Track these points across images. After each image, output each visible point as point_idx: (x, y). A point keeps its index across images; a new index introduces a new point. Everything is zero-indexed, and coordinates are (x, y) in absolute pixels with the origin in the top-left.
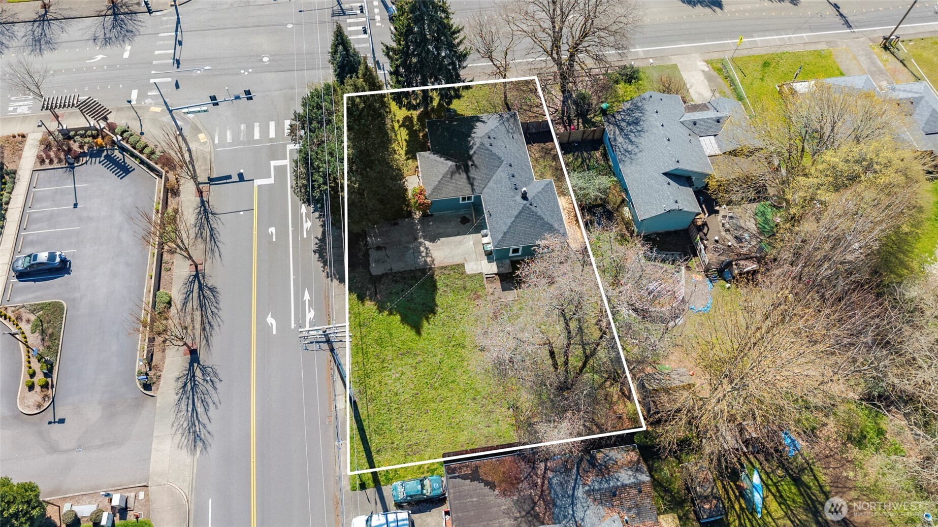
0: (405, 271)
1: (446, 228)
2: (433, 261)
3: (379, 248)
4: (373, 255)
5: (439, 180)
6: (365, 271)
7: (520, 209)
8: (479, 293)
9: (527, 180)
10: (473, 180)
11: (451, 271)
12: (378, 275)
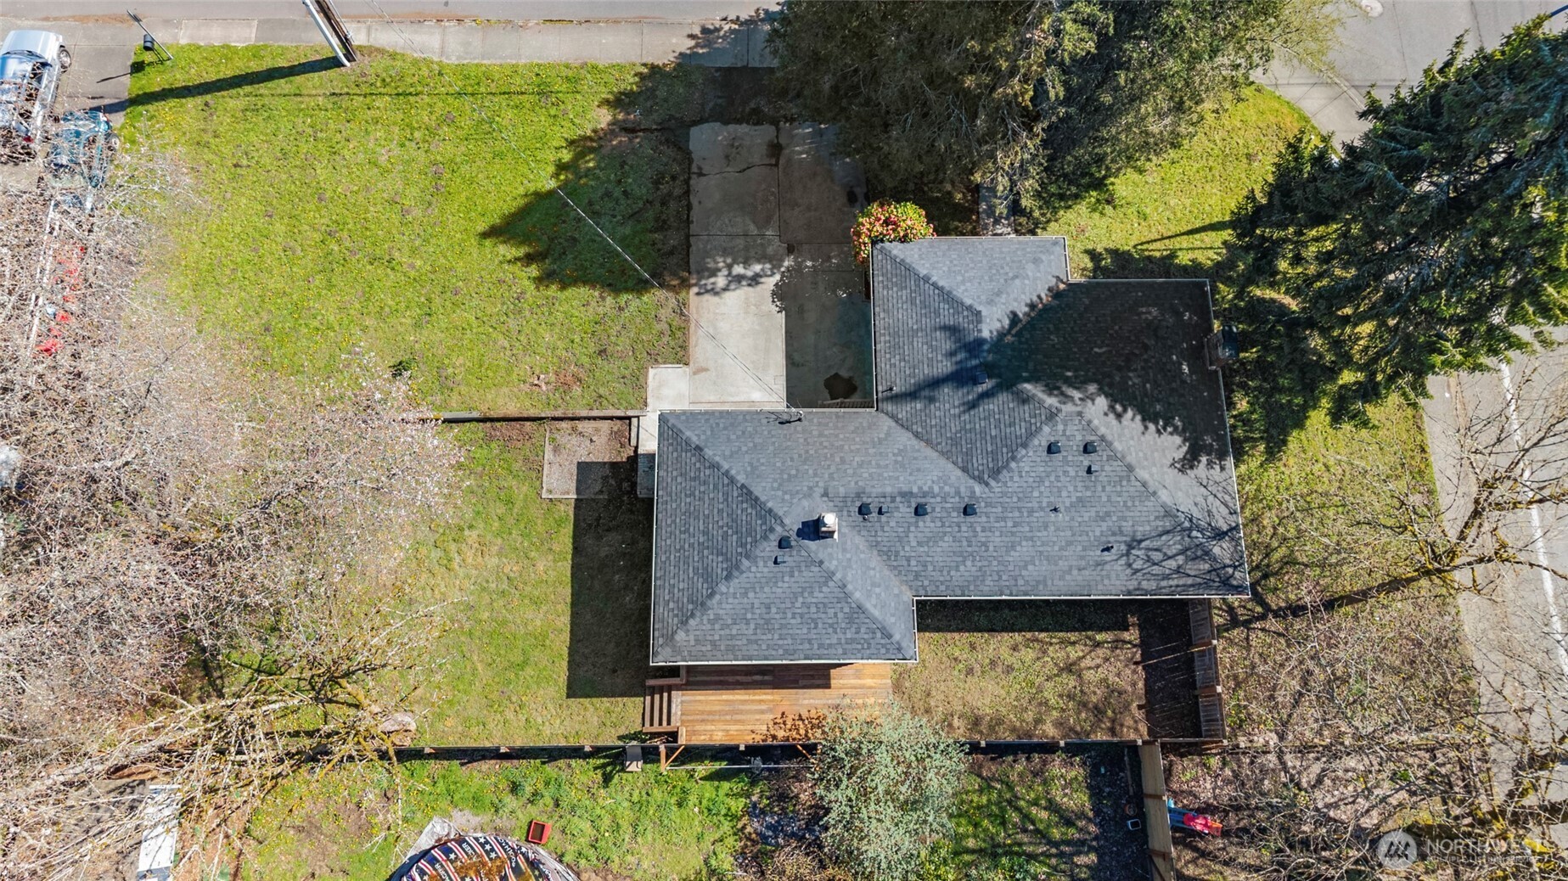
0: (689, 207)
1: (818, 332)
2: (714, 292)
3: (776, 149)
4: (756, 137)
5: (934, 279)
6: (707, 110)
7: (770, 505)
8: (577, 390)
9: (908, 560)
10: (926, 393)
11: (667, 326)
12: (688, 141)
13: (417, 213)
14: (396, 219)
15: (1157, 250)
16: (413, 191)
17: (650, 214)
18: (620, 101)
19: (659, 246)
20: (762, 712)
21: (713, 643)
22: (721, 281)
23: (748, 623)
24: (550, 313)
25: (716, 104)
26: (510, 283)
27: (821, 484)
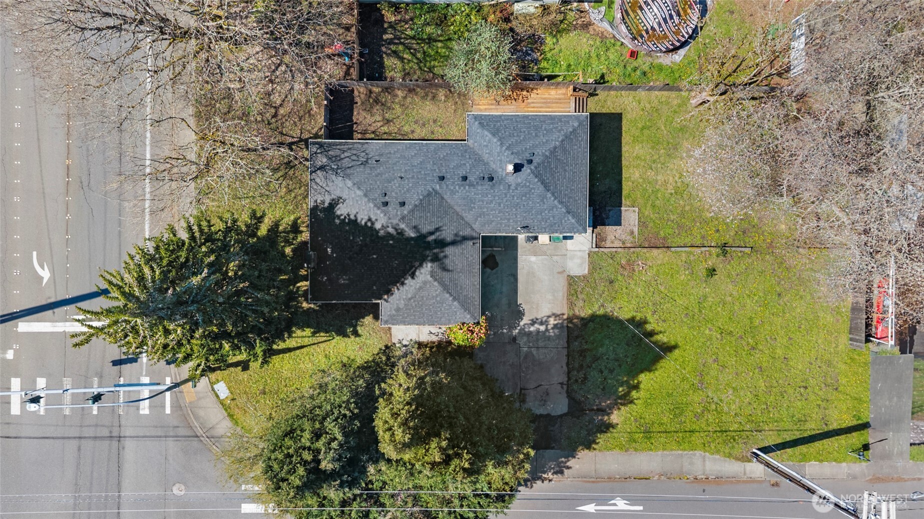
0: (568, 364)
1: (501, 293)
2: (555, 315)
3: (522, 398)
4: (532, 407)
5: (451, 299)
6: (559, 423)
7: (536, 180)
8: (623, 262)
9: (470, 158)
10: (459, 239)
11: (579, 296)
12: (569, 404)
13: (710, 361)
14: (721, 358)
15: (322, 337)
16: (713, 373)
17: (588, 359)
18: (607, 427)
19: (583, 341)
20: (533, 103)
21: (561, 121)
22: (552, 321)
23: (545, 129)
24: (638, 303)
25: (554, 426)
26: (660, 320)
27: (511, 191)
